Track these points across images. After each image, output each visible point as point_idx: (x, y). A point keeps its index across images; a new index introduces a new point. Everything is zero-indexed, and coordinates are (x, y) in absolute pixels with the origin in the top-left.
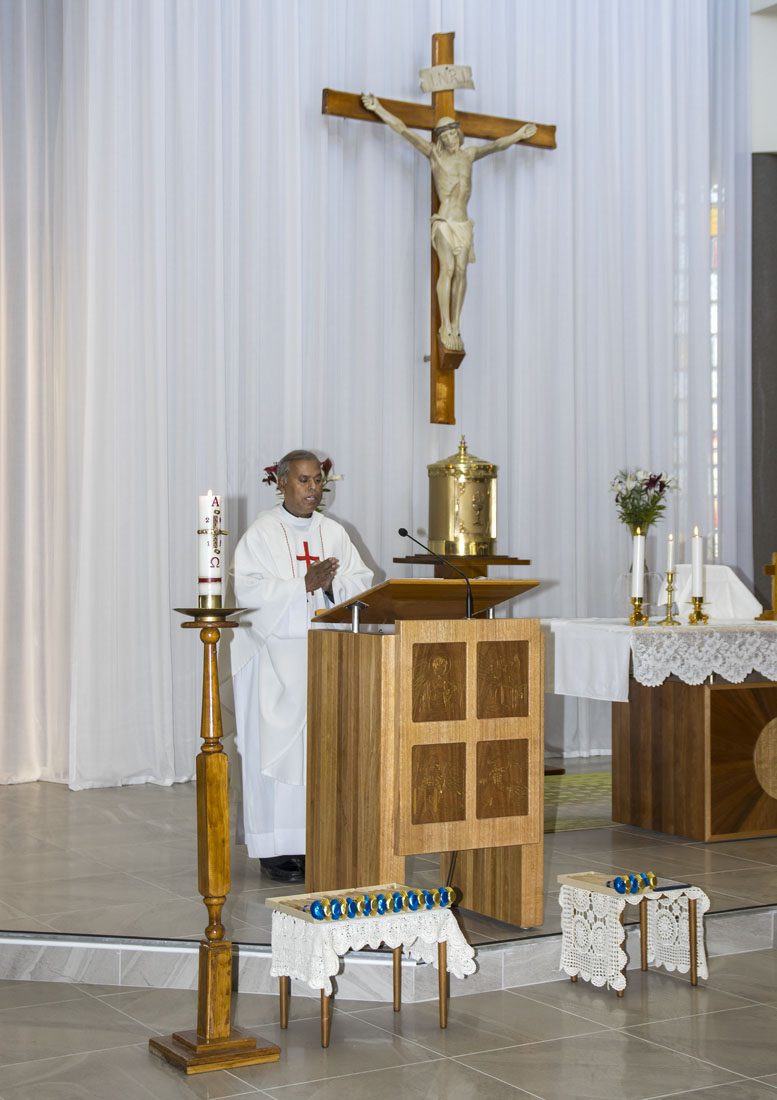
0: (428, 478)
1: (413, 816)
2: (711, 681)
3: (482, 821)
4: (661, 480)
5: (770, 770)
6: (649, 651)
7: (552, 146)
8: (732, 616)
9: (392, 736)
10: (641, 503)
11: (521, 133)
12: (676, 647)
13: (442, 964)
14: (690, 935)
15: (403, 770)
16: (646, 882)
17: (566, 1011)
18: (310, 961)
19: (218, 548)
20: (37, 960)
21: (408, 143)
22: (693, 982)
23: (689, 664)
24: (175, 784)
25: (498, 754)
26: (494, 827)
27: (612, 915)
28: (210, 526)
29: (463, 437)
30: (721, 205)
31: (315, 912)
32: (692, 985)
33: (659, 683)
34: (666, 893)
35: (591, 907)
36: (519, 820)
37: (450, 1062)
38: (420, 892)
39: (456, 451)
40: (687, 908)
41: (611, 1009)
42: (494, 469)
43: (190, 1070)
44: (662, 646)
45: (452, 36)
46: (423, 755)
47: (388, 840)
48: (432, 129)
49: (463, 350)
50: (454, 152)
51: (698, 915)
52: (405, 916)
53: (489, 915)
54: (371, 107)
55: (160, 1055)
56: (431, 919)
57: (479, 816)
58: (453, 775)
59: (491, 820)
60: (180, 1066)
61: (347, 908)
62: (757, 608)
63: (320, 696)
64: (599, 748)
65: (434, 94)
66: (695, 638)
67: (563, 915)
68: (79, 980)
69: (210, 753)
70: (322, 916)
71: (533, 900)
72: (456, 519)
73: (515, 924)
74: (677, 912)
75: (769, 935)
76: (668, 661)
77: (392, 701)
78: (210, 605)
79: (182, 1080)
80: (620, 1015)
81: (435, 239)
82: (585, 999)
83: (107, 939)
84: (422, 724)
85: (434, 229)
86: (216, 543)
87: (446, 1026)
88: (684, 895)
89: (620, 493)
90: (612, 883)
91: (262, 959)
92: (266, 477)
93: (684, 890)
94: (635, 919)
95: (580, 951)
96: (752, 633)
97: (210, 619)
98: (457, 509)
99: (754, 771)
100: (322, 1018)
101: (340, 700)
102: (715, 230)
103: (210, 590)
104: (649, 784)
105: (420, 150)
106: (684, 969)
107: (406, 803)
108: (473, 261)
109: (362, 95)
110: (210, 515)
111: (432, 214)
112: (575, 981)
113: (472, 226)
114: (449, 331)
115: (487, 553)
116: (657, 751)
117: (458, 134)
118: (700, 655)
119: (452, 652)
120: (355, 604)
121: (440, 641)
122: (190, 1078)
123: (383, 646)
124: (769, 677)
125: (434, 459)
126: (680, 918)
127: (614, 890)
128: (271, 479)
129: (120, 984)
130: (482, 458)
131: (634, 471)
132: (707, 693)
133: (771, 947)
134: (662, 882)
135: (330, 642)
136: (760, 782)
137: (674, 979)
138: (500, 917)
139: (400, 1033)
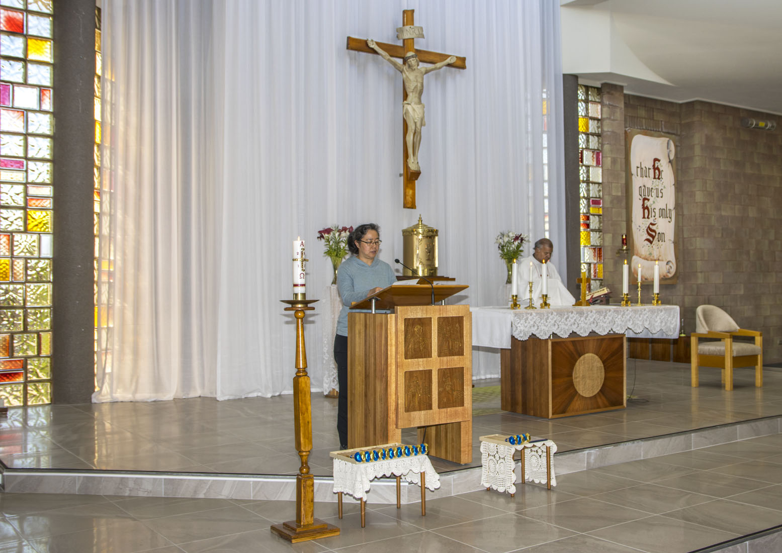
0: (402, 237)
1: (405, 408)
2: (551, 338)
3: (441, 410)
4: (521, 237)
5: (581, 382)
6: (522, 322)
7: (464, 67)
8: (560, 304)
9: (394, 367)
10: (511, 249)
11: (448, 61)
12: (534, 320)
13: (423, 483)
14: (547, 465)
15: (400, 384)
16: (525, 439)
17: (485, 505)
18: (355, 483)
19: (304, 268)
20: (207, 487)
21: (391, 65)
22: (548, 488)
23: (541, 329)
24: (273, 397)
25: (449, 375)
26: (447, 413)
27: (509, 456)
28: (299, 257)
29: (420, 215)
30: (548, 99)
31: (357, 458)
32: (548, 489)
33: (527, 338)
34: (535, 444)
35: (497, 452)
36: (460, 409)
37: (428, 533)
38: (411, 447)
39: (417, 223)
40: (545, 451)
41: (508, 503)
42: (437, 231)
43: (294, 541)
44: (527, 320)
45: (413, 11)
46: (410, 376)
47: (393, 420)
48: (403, 58)
49: (420, 171)
50: (415, 69)
51: (551, 454)
52: (403, 459)
53: (444, 458)
54: (372, 46)
55: (277, 534)
56: (417, 461)
57: (439, 407)
58: (425, 386)
59: (445, 409)
60: (288, 539)
61: (374, 456)
62: (573, 300)
63: (355, 347)
64: (490, 374)
65: (404, 40)
66: (544, 315)
67: (483, 457)
68: (230, 497)
69: (300, 376)
70: (360, 460)
71: (467, 450)
72: (417, 257)
73: (458, 462)
74: (540, 453)
75: (585, 463)
76: (531, 327)
77: (394, 348)
78: (300, 298)
79: (289, 546)
80: (513, 506)
81: (405, 113)
82: (495, 498)
83: (245, 476)
84: (410, 360)
85: (405, 109)
86: (302, 266)
87: (425, 515)
88: (544, 444)
89: (500, 244)
90: (508, 440)
91: (326, 484)
92: (319, 236)
93: (544, 442)
94: (519, 457)
95: (492, 475)
96: (572, 313)
97: (300, 306)
98: (418, 252)
99: (573, 382)
100: (361, 513)
101: (365, 349)
102: (545, 112)
103: (300, 290)
104: (520, 390)
105: (396, 68)
106: (544, 481)
107: (401, 401)
108: (424, 125)
109: (367, 40)
110: (299, 251)
111: (403, 101)
112: (489, 490)
113: (424, 107)
114: (413, 161)
115: (433, 275)
116: (524, 373)
117: (417, 60)
118: (547, 324)
119: (424, 323)
120: (373, 298)
121: (418, 317)
122: (293, 545)
123: (389, 320)
124: (581, 335)
125: (405, 226)
126: (542, 456)
127: (509, 443)
128: (322, 237)
129: (252, 499)
130: (429, 226)
131: (507, 232)
132: (550, 343)
133: (585, 469)
134: (533, 438)
135: (360, 318)
136: (576, 388)
137: (539, 486)
138: (450, 459)
139: (400, 519)
